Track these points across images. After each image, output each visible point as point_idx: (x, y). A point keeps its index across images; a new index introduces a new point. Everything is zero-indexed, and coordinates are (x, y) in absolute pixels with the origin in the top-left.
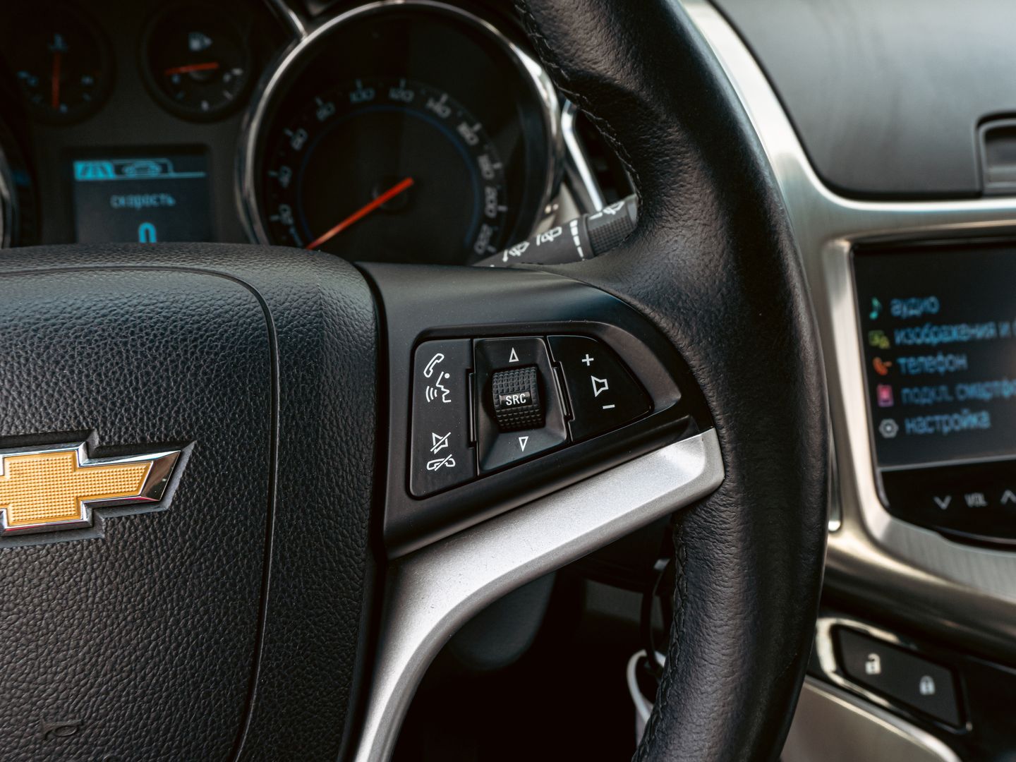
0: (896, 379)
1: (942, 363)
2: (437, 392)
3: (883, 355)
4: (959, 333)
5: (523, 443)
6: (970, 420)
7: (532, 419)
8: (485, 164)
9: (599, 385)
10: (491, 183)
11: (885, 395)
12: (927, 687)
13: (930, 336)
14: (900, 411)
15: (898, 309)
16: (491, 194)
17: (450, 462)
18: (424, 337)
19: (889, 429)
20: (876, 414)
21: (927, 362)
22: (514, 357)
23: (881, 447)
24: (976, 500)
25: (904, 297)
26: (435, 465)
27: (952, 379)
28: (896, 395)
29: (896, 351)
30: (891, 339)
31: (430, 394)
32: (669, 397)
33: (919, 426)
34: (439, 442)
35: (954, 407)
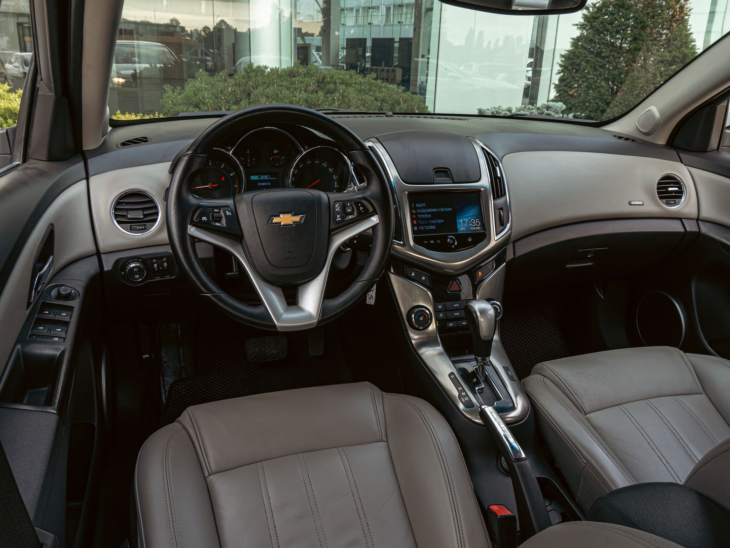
0: (417, 219)
1: (426, 216)
2: (338, 209)
3: (415, 214)
4: (430, 210)
5: (350, 217)
6: (432, 227)
7: (352, 213)
8: (334, 176)
9: (361, 208)
10: (335, 181)
11: (415, 222)
12: (423, 278)
13: (424, 211)
14: (418, 225)
15: (417, 205)
16: (336, 183)
17: (340, 219)
18: (335, 202)
19: (416, 228)
20: (413, 226)
21: (423, 216)
22: (349, 205)
23: (414, 232)
24: (432, 242)
25: (419, 203)
26: (338, 220)
27: (428, 219)
28: (417, 222)
29: (417, 213)
30: (416, 211)
31: (337, 210)
32: (371, 210)
33: (422, 228)
34: (338, 216)
35: (429, 225)
